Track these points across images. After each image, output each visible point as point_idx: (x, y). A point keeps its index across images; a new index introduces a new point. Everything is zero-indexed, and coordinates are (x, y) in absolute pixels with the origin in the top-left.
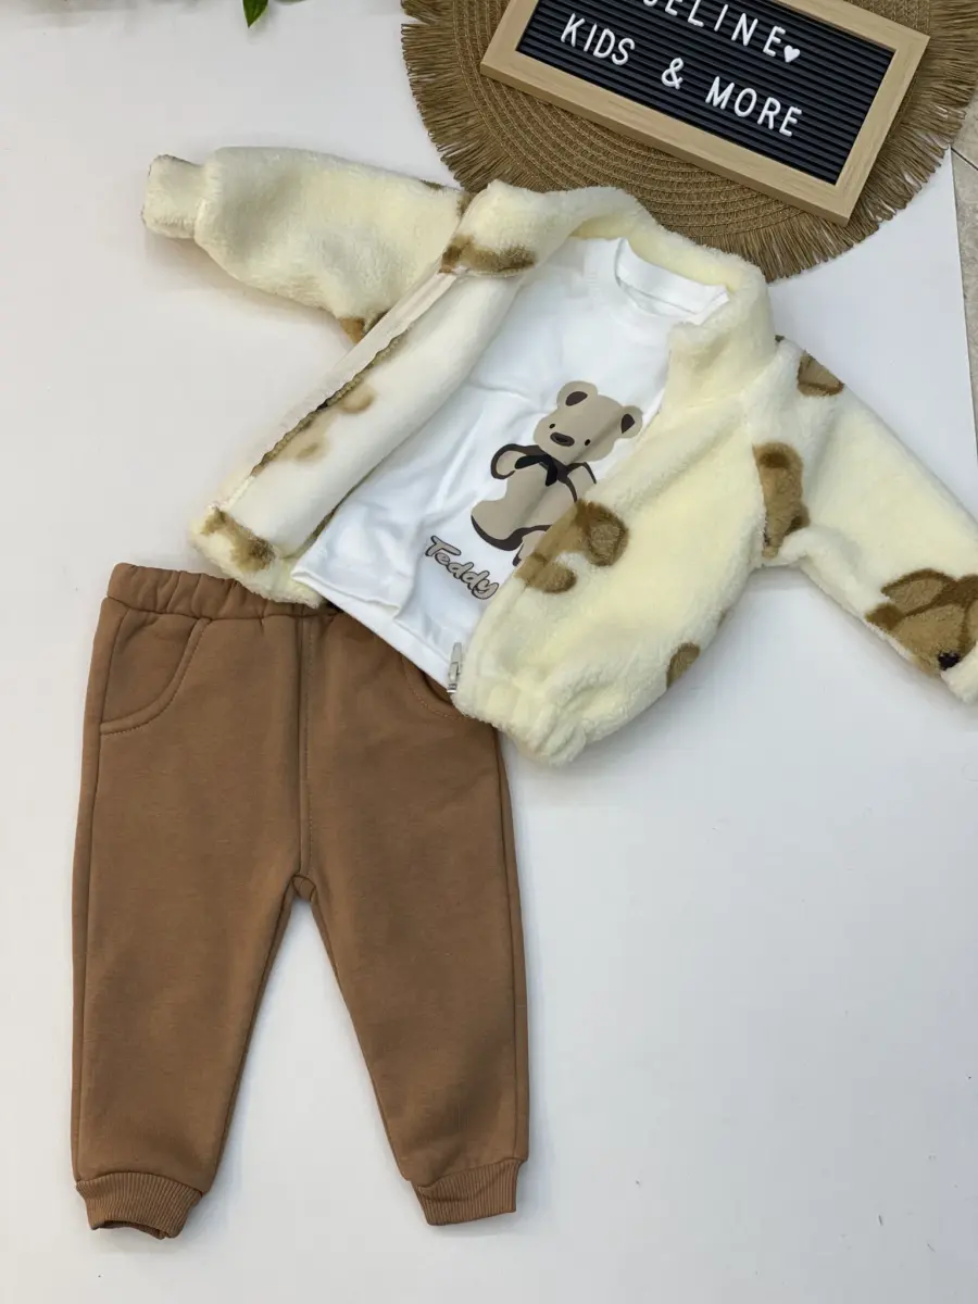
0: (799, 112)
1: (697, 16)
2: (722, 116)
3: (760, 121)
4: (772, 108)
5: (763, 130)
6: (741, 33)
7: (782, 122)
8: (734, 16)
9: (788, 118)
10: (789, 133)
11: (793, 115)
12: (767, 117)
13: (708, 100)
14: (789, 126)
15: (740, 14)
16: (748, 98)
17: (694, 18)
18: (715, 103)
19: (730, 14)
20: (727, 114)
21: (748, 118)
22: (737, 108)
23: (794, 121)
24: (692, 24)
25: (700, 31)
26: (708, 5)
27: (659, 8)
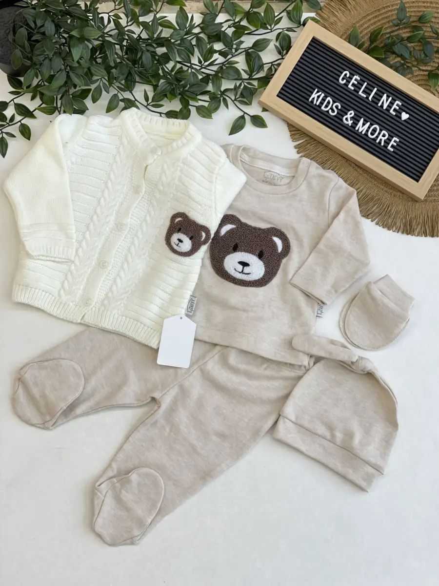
0: (398, 140)
1: (364, 92)
2: (363, 138)
3: (378, 141)
4: (384, 136)
5: (379, 145)
6: (383, 103)
7: (389, 144)
8: (381, 94)
9: (392, 143)
10: (392, 150)
11: (395, 141)
12: (381, 140)
13: (357, 129)
14: (393, 146)
15: (384, 94)
16: (374, 130)
17: (362, 93)
18: (360, 131)
19: (378, 93)
20: (365, 137)
21: (373, 139)
22: (369, 134)
23: (395, 144)
24: (361, 96)
25: (363, 99)
26: (369, 87)
27: (346, 85)
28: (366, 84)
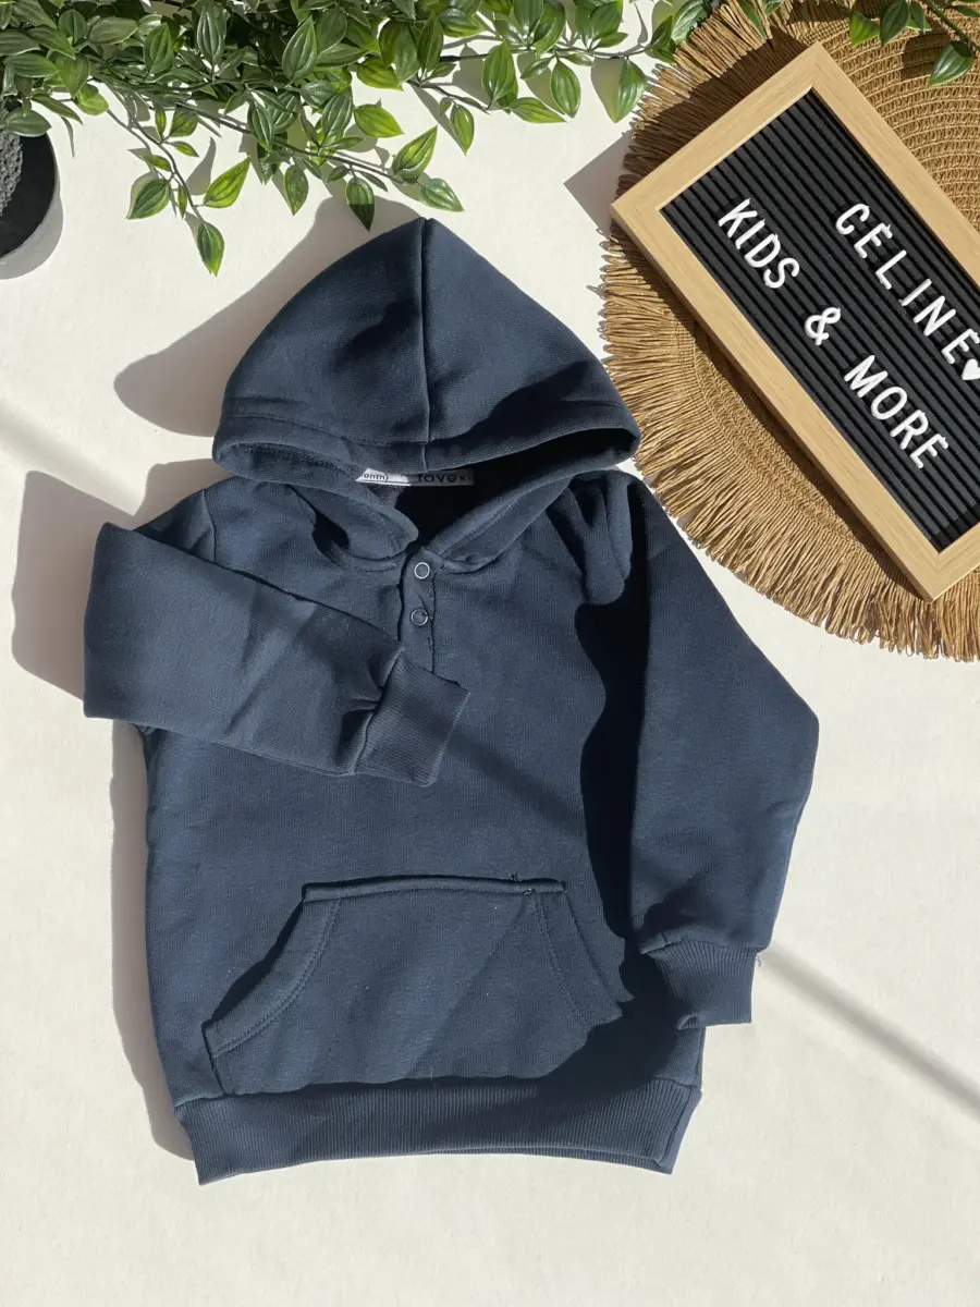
0: (945, 444)
1: (889, 274)
2: (855, 406)
3: (895, 433)
4: (917, 424)
5: (893, 444)
6: (929, 316)
7: (919, 447)
8: (933, 295)
9: (928, 446)
10: (921, 465)
11: (937, 446)
12: (904, 432)
13: (848, 378)
14: (926, 455)
15: (940, 294)
16: (895, 398)
18: (854, 386)
19: (931, 291)
20: (862, 405)
22: (876, 404)
23: (934, 452)
24: (878, 280)
25: (884, 294)
26: (910, 266)
27: (852, 239)
28: (903, 254)
